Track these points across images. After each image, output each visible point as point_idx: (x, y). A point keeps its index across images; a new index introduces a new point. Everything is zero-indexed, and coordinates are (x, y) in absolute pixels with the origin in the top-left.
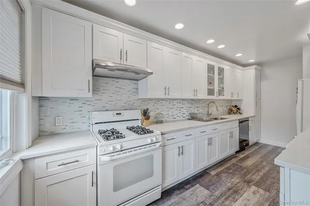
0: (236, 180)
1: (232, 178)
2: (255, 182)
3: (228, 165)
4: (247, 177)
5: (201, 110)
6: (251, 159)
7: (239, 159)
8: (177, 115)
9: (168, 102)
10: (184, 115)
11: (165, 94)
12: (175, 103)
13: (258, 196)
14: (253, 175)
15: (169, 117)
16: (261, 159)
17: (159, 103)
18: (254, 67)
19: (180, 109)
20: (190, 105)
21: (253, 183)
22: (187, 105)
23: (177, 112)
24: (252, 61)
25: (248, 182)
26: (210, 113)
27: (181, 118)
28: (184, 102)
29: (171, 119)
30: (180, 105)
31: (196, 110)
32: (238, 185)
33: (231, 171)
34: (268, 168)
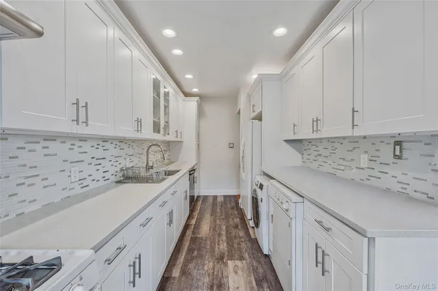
0: (209, 265)
1: (204, 265)
2: (226, 253)
3: (186, 244)
4: (216, 253)
5: (136, 160)
6: (204, 222)
7: (193, 227)
8: (92, 178)
9: (68, 145)
10: (108, 175)
11: (77, 121)
12: (86, 146)
13: (240, 272)
14: (219, 244)
15: (72, 186)
16: (213, 217)
17: (38, 147)
18: (197, 98)
19: (99, 162)
20: (116, 152)
21: (226, 258)
22: (113, 150)
23: (92, 170)
24: (195, 90)
25: (221, 258)
26: (150, 164)
27: (102, 183)
28: (108, 145)
29: (78, 190)
30: (99, 153)
31: (128, 159)
32: (215, 273)
33: (196, 253)
34: (224, 227)
